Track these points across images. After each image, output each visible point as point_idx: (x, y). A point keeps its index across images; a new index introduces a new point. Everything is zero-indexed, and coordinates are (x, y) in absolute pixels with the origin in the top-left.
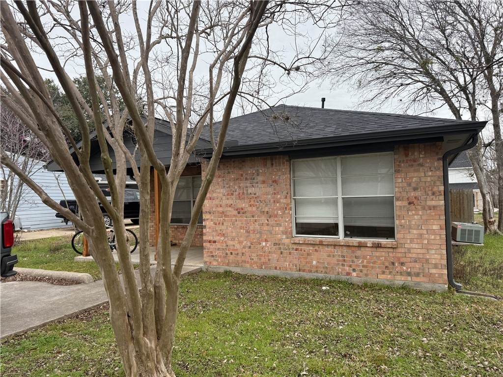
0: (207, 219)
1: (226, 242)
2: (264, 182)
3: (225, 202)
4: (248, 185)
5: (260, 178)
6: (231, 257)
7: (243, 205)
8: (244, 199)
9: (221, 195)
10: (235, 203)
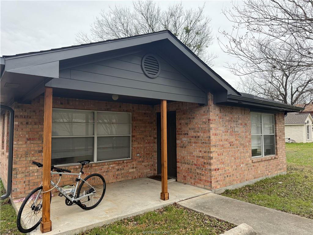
0: (214, 151)
1: (224, 168)
2: (241, 124)
3: (224, 137)
4: (235, 126)
5: (240, 121)
6: (227, 179)
7: (233, 139)
8: (233, 135)
9: (221, 132)
10: (229, 139)
